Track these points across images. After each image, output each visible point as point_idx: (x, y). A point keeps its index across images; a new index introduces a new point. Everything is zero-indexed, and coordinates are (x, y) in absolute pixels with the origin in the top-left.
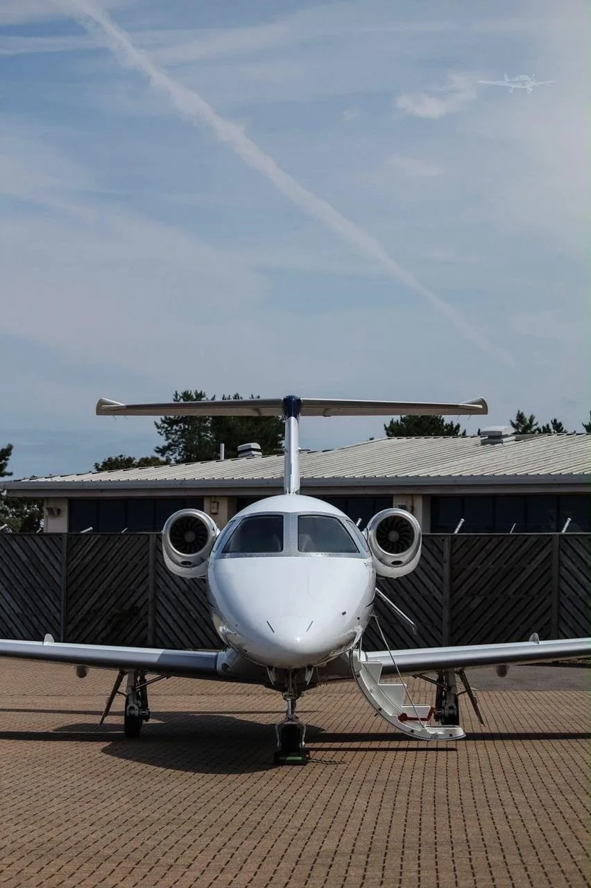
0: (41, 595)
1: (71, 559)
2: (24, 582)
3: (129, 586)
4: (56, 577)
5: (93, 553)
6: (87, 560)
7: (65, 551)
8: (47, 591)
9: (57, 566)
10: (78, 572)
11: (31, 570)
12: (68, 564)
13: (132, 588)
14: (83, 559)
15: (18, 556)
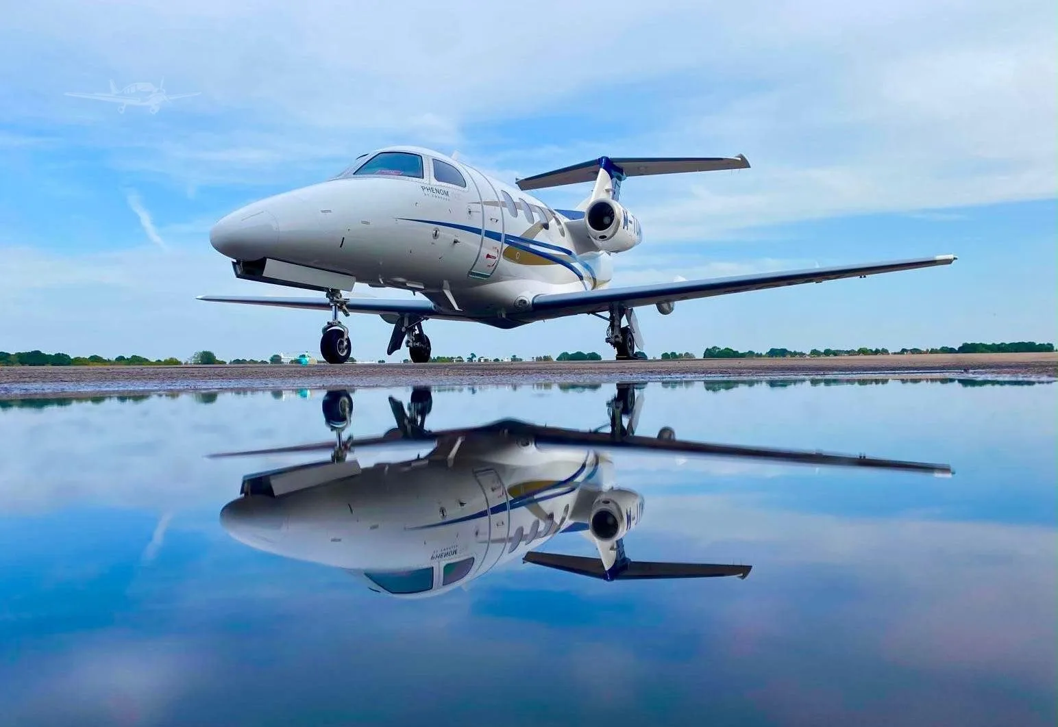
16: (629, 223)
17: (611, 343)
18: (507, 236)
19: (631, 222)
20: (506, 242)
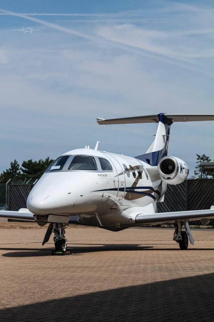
0: (178, 205)
1: (189, 190)
2: (172, 200)
3: (210, 201)
4: (184, 198)
5: (197, 188)
6: (195, 191)
7: (186, 187)
8: (181, 204)
9: (184, 194)
10: (191, 195)
11: (175, 195)
12: (188, 193)
13: (211, 201)
14: (193, 190)
15: (170, 190)
16: (183, 169)
17: (176, 241)
18: (127, 188)
19: (184, 168)
20: (126, 191)
